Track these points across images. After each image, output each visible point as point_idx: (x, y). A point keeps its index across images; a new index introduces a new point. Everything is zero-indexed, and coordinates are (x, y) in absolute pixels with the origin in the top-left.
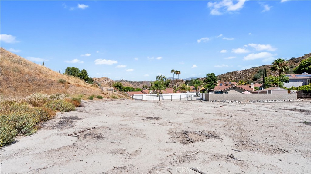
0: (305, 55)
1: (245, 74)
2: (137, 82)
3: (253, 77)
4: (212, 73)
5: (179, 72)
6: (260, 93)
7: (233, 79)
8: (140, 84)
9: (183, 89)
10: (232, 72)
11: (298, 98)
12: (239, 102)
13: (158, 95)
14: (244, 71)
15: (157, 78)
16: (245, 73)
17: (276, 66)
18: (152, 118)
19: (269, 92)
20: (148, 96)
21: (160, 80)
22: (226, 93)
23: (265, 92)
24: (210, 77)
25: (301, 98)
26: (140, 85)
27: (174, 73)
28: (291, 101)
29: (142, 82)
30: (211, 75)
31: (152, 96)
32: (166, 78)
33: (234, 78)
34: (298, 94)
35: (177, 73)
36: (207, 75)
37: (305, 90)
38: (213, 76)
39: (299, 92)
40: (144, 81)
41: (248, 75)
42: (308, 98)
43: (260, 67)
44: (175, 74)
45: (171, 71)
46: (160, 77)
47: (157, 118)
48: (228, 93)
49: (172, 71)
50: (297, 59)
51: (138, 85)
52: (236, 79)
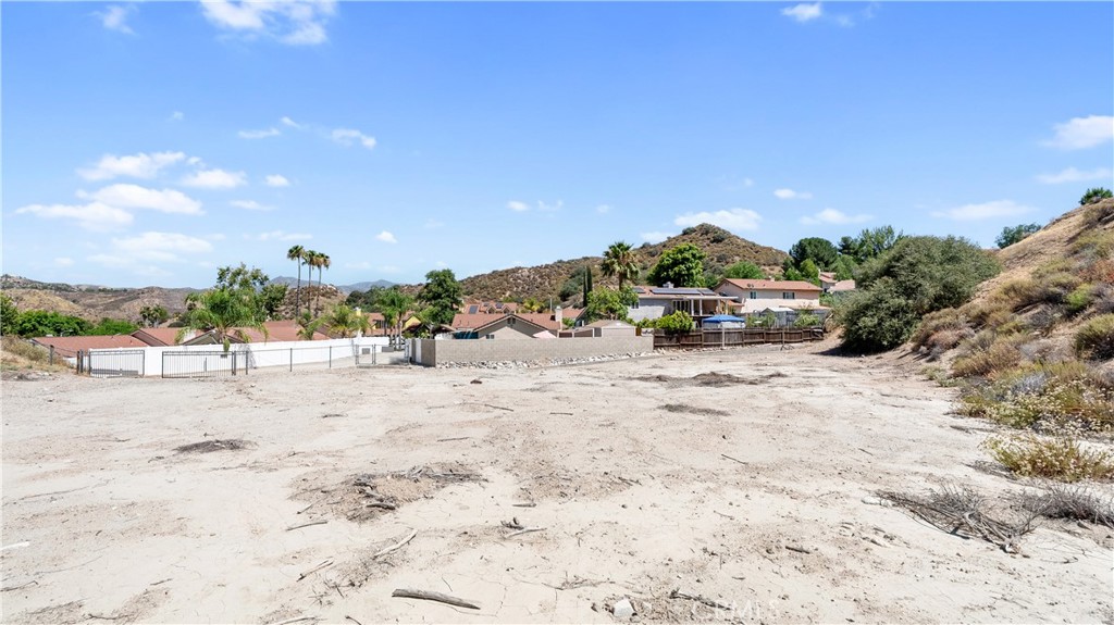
0: (669, 238)
1: (539, 280)
2: (104, 290)
3: (560, 288)
4: (444, 271)
5: (322, 259)
6: (577, 335)
7: (508, 293)
8: (125, 300)
9: (340, 325)
10: (507, 271)
11: (656, 347)
12: (525, 365)
13: (226, 349)
14: (537, 269)
15: (222, 276)
16: (541, 277)
17: (613, 263)
18: (208, 447)
19: (598, 332)
20: (173, 353)
21: (236, 287)
22: (488, 337)
23: (587, 334)
24: (440, 285)
25: (661, 347)
26: (126, 305)
27: (302, 261)
28: (642, 355)
29: (133, 291)
30: (443, 278)
31: (198, 353)
32: (266, 278)
33: (510, 289)
34: (656, 337)
35: (315, 260)
36: (428, 276)
37: (669, 327)
38: (448, 279)
39: (656, 332)
40: (151, 290)
41: (547, 284)
42: (673, 346)
43: (577, 262)
44: (307, 266)
45: (291, 251)
46: (238, 273)
47: (233, 446)
48: (493, 337)
49: (295, 253)
50: (655, 246)
51: (115, 306)
52: (516, 292)
